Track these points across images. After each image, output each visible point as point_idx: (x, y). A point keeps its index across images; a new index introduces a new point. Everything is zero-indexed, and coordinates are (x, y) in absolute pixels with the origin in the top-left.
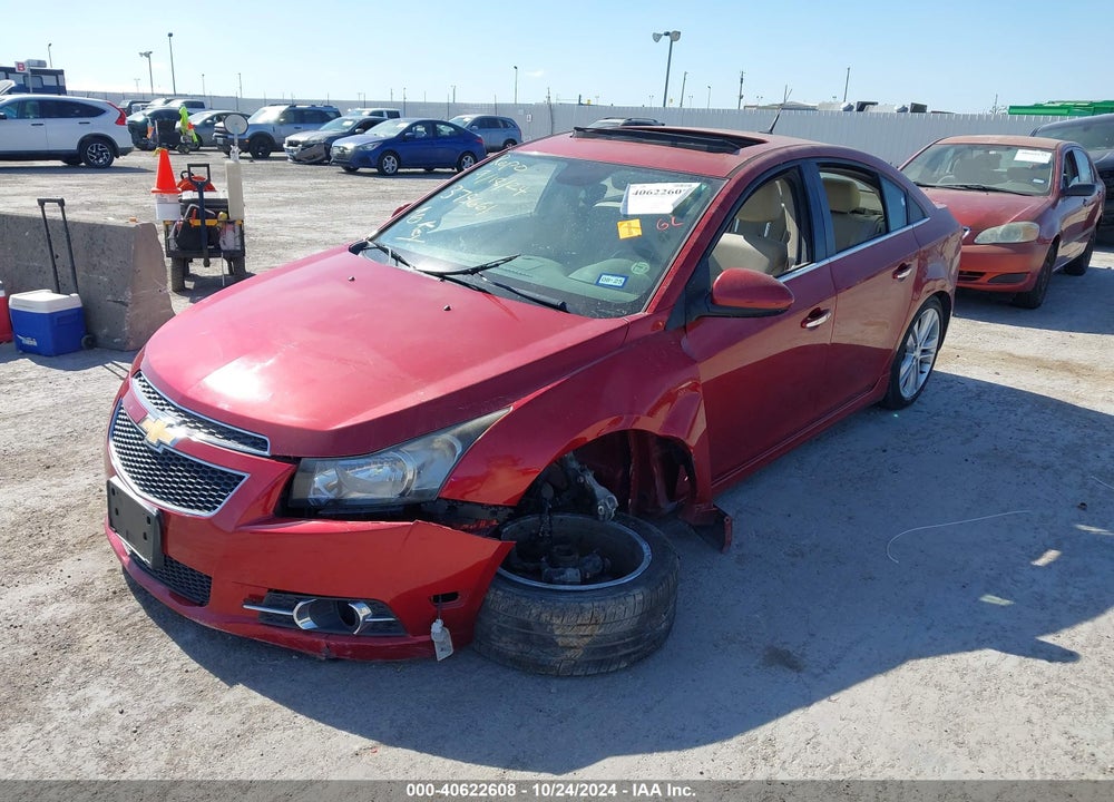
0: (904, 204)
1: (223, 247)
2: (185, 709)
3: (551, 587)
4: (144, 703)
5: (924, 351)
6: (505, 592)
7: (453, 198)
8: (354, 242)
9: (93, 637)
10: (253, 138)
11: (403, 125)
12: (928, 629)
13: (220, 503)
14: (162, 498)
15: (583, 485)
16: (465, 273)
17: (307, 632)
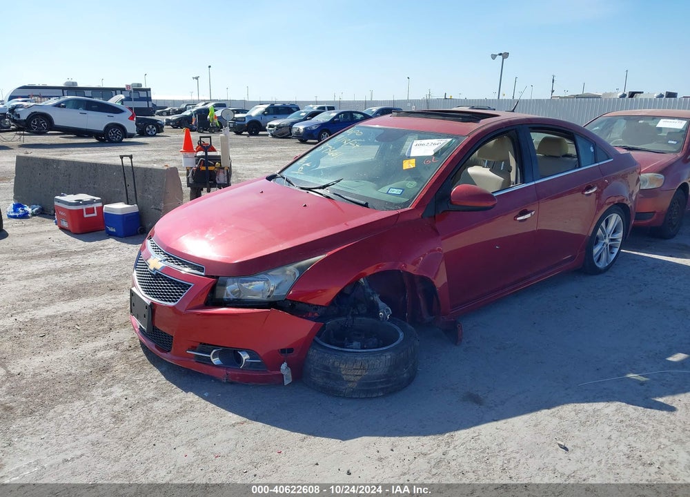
0: (592, 151)
1: (218, 182)
2: (156, 399)
3: (343, 349)
4: (137, 396)
5: (612, 240)
6: (317, 350)
7: (323, 150)
8: (269, 175)
9: (119, 367)
10: (250, 122)
11: (333, 114)
12: (566, 389)
13: (179, 298)
14: (154, 297)
15: (373, 301)
16: (320, 188)
17: (217, 366)
